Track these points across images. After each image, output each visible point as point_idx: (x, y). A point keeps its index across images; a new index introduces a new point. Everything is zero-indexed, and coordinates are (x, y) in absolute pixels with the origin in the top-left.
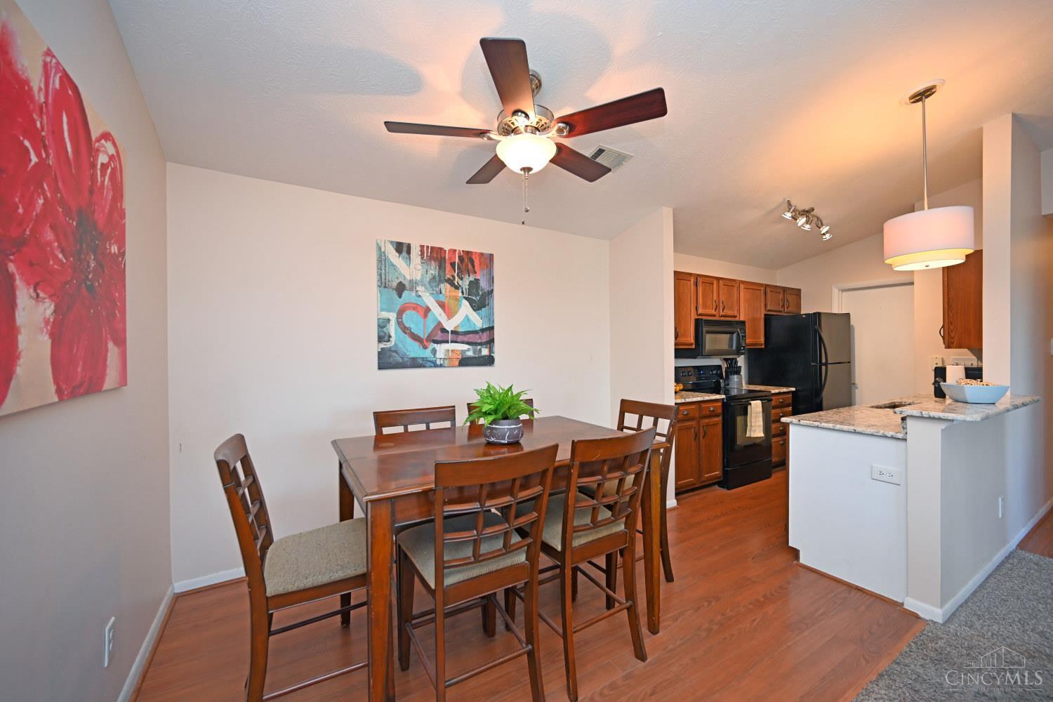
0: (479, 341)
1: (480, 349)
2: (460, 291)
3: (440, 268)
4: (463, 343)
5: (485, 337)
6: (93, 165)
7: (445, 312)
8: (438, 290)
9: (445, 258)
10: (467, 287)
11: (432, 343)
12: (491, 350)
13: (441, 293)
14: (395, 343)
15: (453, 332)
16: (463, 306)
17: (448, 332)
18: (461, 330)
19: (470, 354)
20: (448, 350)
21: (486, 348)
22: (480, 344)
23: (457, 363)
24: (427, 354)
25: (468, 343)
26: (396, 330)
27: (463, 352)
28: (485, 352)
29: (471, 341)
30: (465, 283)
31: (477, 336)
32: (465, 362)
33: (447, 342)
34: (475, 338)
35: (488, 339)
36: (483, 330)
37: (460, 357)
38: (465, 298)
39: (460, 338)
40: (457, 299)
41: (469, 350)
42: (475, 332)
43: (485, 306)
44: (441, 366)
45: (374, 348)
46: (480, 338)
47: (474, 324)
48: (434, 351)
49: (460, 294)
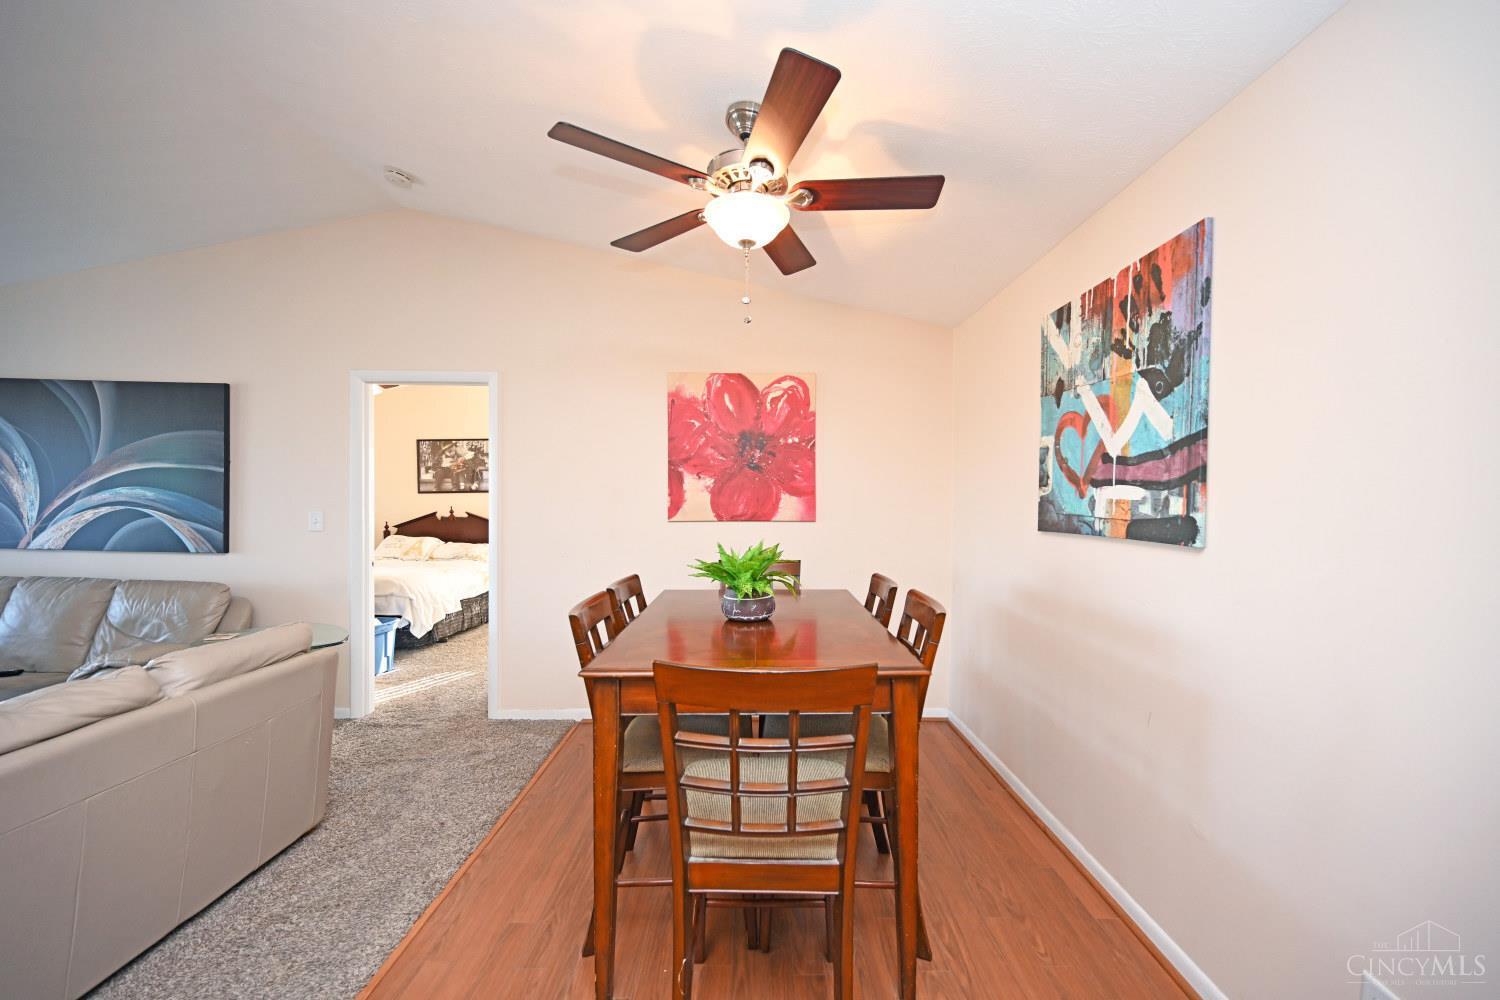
0: (1165, 477)
1: (1167, 499)
2: (1134, 358)
3: (1104, 327)
4: (1134, 483)
5: (1177, 467)
6: (762, 404)
7: (1109, 417)
8: (1100, 372)
9: (1112, 297)
10: (1146, 343)
11: (1090, 487)
12: (1190, 505)
13: (1104, 379)
14: (1053, 490)
15: (1122, 460)
16: (1137, 394)
17: (1111, 459)
18: (1132, 453)
19: (1146, 510)
20: (1111, 501)
21: (1180, 495)
22: (1167, 485)
23: (1123, 530)
24: (1081, 508)
25: (1145, 484)
26: (1054, 465)
27: (1135, 504)
28: (1177, 507)
29: (1149, 477)
30: (1141, 340)
31: (1161, 465)
32: (1138, 530)
33: (1108, 483)
34: (1156, 471)
35: (1185, 471)
36: (1174, 447)
37: (1128, 517)
38: (1143, 374)
39: (1132, 472)
40: (1127, 382)
41: (1144, 501)
42: (1158, 455)
43: (1179, 381)
44: (1100, 534)
45: (1035, 495)
46: (1168, 470)
47: (1157, 436)
48: (1092, 503)
49: (1134, 368)
